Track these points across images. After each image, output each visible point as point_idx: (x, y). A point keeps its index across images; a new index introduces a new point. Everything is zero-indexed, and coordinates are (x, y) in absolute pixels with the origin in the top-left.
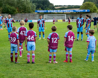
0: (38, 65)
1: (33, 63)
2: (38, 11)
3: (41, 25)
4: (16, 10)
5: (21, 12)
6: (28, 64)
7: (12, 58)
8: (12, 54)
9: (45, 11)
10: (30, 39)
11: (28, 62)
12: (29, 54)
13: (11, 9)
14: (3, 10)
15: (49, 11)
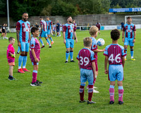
0: (130, 107)
1: (120, 103)
2: (115, 10)
3: (129, 34)
4: (76, 8)
5: (84, 13)
6: (112, 106)
7: (82, 95)
8: (82, 87)
9: (128, 9)
10: (112, 60)
11: (111, 102)
12: (112, 87)
13: (66, 8)
14: (52, 9)
15: (133, 10)
